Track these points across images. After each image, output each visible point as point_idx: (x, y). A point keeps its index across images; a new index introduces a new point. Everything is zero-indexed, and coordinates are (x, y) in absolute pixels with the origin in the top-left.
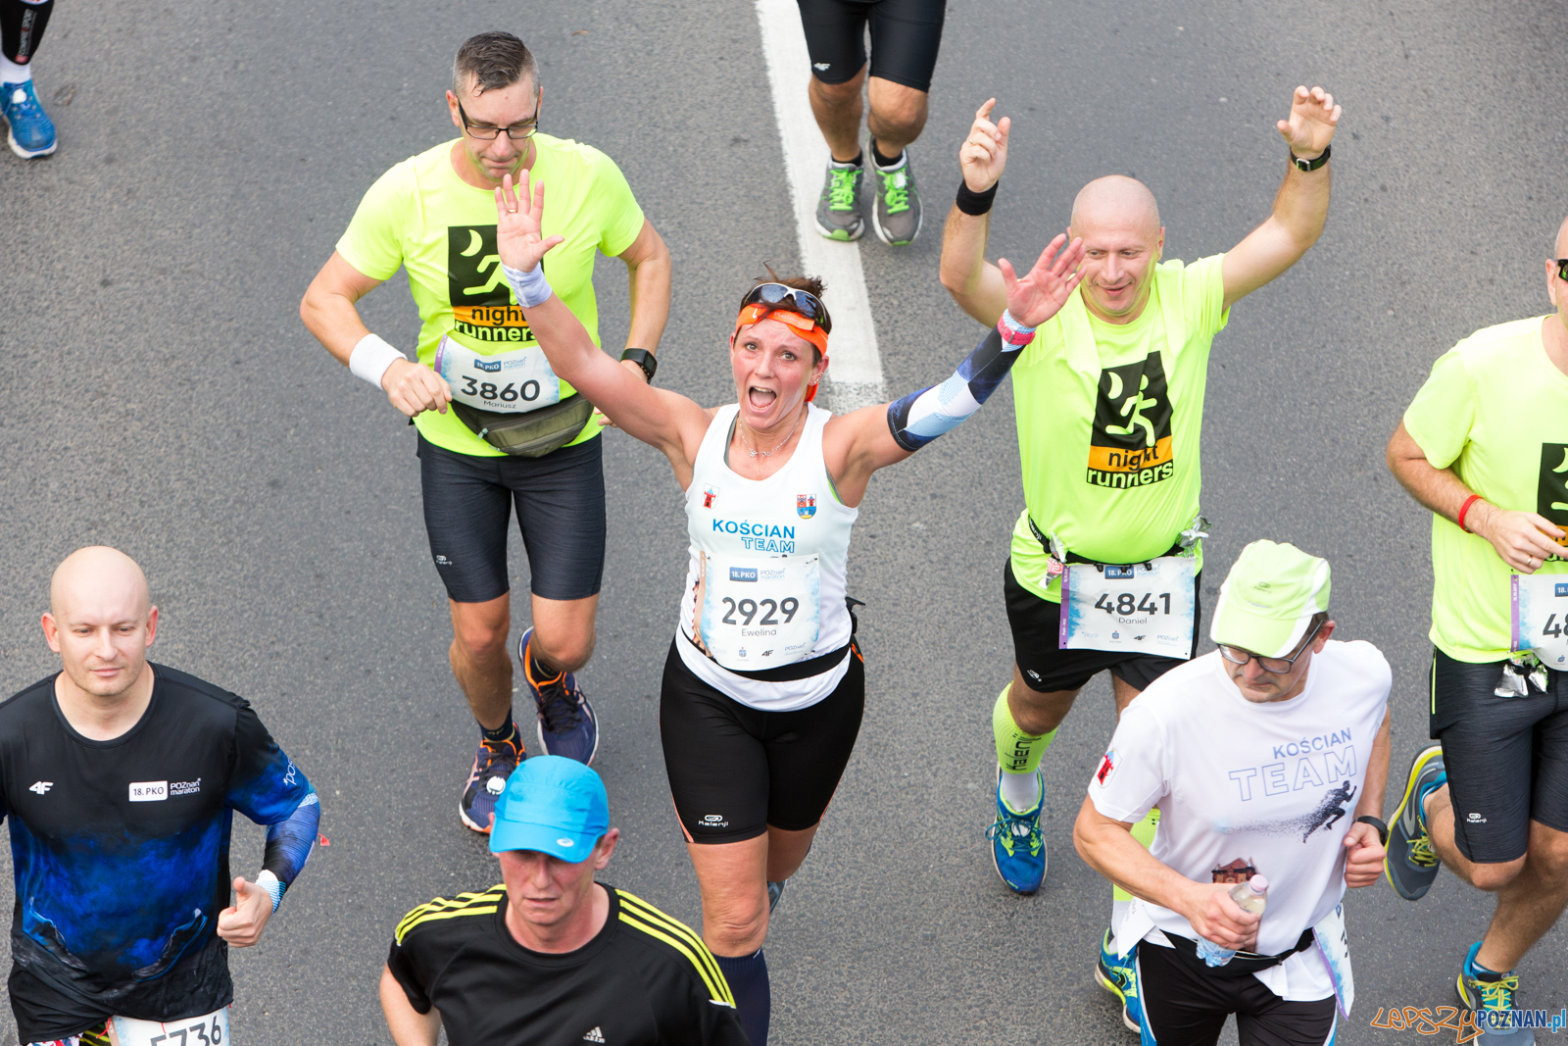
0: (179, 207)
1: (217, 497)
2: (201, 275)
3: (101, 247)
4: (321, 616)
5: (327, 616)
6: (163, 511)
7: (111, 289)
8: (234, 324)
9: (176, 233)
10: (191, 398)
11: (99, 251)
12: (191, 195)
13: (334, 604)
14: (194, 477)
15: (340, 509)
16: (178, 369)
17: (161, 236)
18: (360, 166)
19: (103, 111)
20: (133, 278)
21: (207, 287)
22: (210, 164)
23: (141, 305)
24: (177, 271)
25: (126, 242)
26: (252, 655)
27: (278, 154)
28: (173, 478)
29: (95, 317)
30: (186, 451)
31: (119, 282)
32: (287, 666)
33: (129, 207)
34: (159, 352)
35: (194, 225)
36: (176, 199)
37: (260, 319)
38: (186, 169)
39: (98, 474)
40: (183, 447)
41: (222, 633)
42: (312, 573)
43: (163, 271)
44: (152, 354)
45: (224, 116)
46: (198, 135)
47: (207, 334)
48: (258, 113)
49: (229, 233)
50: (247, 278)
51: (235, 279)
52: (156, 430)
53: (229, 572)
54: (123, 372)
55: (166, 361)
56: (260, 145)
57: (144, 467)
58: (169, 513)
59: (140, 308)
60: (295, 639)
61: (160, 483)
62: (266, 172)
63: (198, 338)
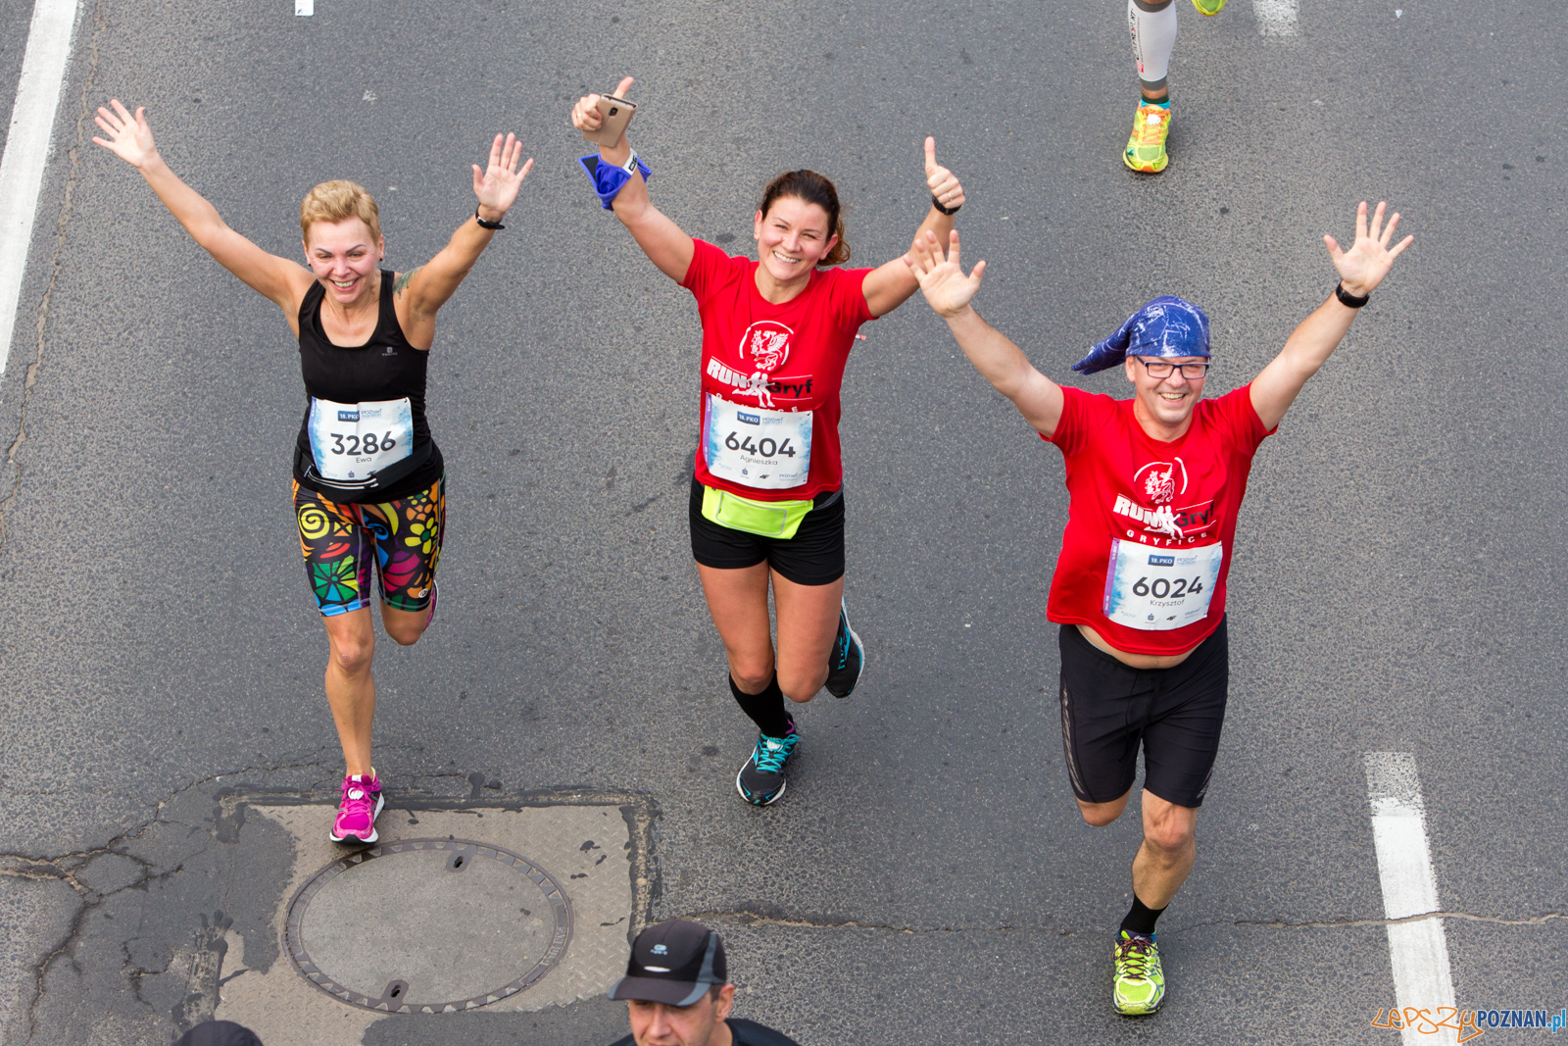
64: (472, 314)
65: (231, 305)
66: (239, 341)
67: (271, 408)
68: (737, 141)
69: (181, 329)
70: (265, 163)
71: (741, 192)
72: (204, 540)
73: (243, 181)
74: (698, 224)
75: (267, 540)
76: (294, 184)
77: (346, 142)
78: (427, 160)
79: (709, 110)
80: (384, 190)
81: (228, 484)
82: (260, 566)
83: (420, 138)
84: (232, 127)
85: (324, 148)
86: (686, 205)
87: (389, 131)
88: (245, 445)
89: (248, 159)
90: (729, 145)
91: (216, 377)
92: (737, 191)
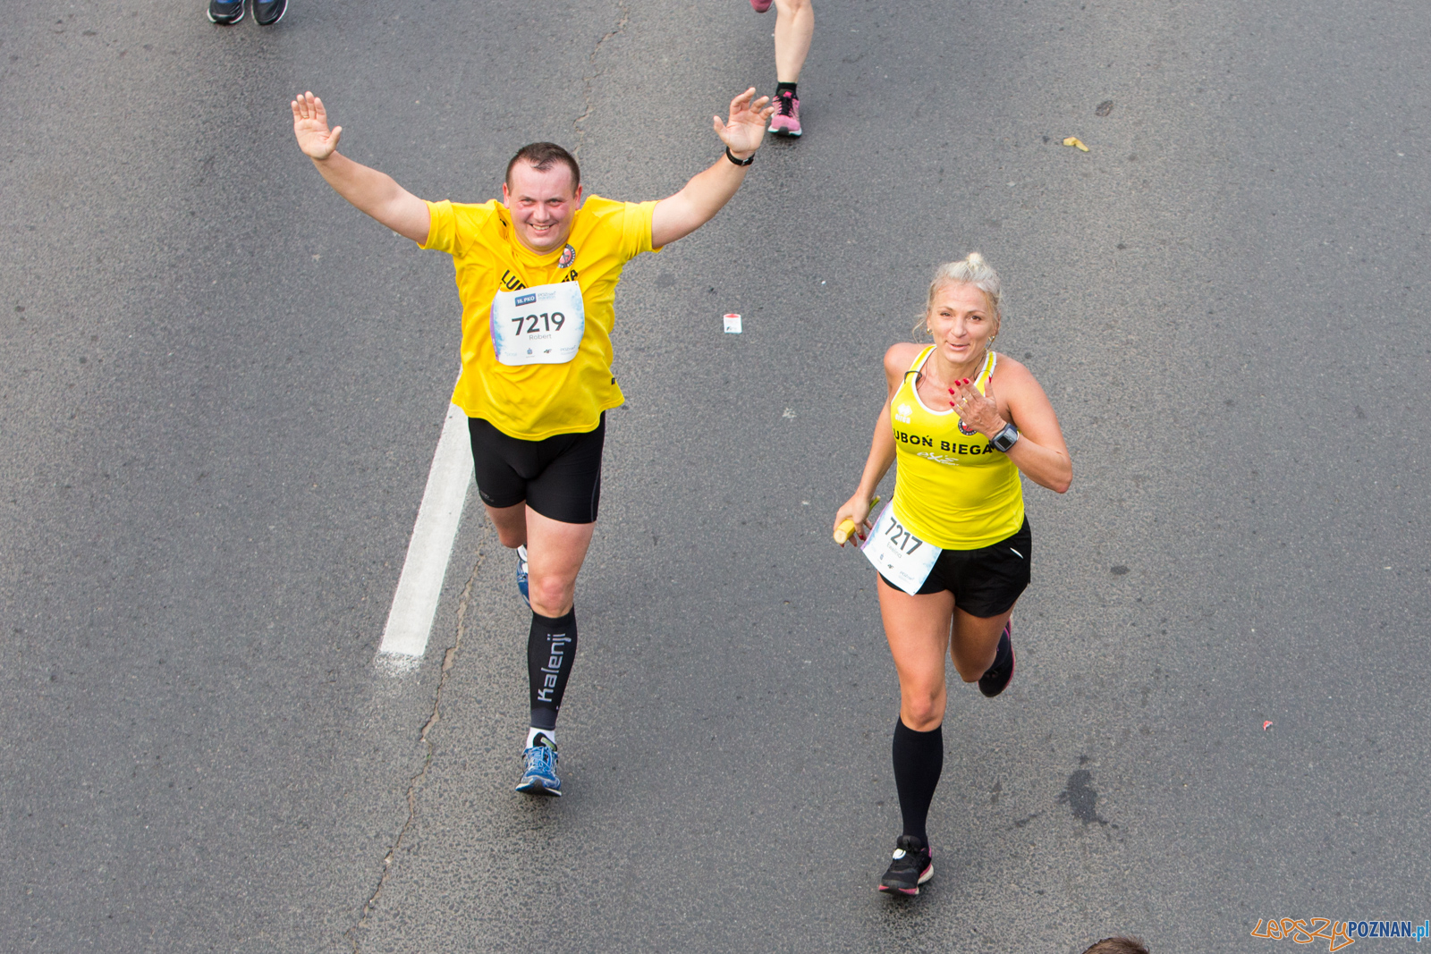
0: (1179, 197)
1: (1187, 409)
2: (1191, 247)
3: (1120, 220)
4: (1253, 502)
5: (1257, 502)
6: (1146, 415)
7: (1124, 251)
8: (1211, 285)
9: (1176, 215)
10: (1174, 335)
11: (1119, 223)
12: (1188, 189)
13: (1264, 494)
14: (1172, 393)
15: (1274, 426)
16: (1168, 313)
17: (1165, 216)
18: (1313, 179)
19: (1131, 122)
20: (1141, 245)
21: (1194, 256)
22: (1204, 167)
23: (1145, 265)
24: (1173, 243)
25: (1139, 218)
26: (1201, 526)
27: (1254, 165)
28: (1156, 392)
29: (1111, 271)
30: (1168, 373)
31: (1131, 247)
32: (1226, 535)
33: (1143, 193)
34: (1155, 300)
35: (1189, 210)
36: (1178, 191)
37: (1230, 283)
38: (1187, 170)
39: (1102, 384)
40: (1166, 370)
41: (1180, 507)
42: (1249, 470)
43: (1163, 242)
44: (1150, 301)
45: (1218, 134)
46: (1198, 146)
47: (1191, 290)
48: (1243, 134)
49: (1213, 219)
50: (1224, 253)
51: (1215, 252)
52: (1147, 357)
53: (1190, 464)
54: (1128, 312)
55: (1159, 307)
56: (1243, 157)
57: (1136, 382)
58: (1151, 417)
59: (1144, 267)
60: (1233, 516)
61: (1147, 395)
62: (1245, 176)
63: (1184, 292)
64: (873, 627)
65: (644, 605)
66: (649, 639)
67: (675, 706)
68: (1136, 478)
69: (594, 624)
70: (685, 470)
71: (1137, 527)
72: (603, 828)
73: (664, 487)
74: (1094, 556)
75: (663, 831)
76: (712, 493)
77: (765, 455)
78: (840, 478)
79: (1112, 448)
80: (798, 504)
81: (629, 776)
82: (655, 856)
83: (834, 456)
84: (656, 435)
85: (742, 460)
86: (1084, 536)
87: (805, 449)
88: (648, 739)
89: (670, 466)
90: (1129, 481)
91: (625, 672)
92: (1134, 526)
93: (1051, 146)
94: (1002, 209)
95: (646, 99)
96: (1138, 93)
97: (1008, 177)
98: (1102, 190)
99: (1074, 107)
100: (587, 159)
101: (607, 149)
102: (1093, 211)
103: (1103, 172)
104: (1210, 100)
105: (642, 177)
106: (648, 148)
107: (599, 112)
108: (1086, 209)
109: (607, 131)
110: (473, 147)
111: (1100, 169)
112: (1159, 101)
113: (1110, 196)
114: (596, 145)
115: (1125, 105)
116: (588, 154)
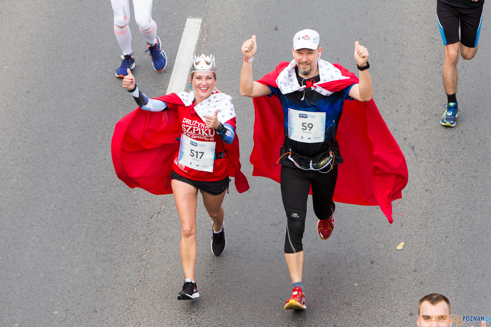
93: (374, 265)
94: (352, 297)
95: (175, 245)
96: (416, 239)
97: (354, 281)
98: (401, 287)
99: (385, 246)
100: (147, 275)
101: (157, 270)
102: (397, 297)
103: (401, 278)
104: (452, 242)
105: (175, 283)
106: (177, 269)
107: (152, 252)
108: (393, 297)
109: (157, 261)
110: (91, 270)
111: (399, 276)
112: (427, 242)
113: (405, 289)
114: (152, 268)
115: (410, 245)
116: (148, 272)
